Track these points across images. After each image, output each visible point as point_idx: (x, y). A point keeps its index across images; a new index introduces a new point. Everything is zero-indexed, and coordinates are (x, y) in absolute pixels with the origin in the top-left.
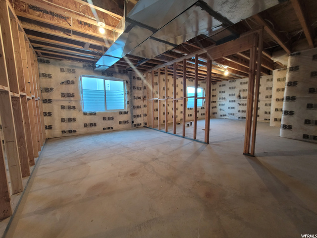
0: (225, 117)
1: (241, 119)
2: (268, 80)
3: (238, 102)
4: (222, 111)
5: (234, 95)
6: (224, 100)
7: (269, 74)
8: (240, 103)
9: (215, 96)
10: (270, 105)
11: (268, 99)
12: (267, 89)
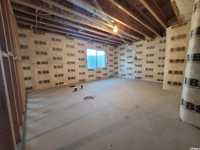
0: (125, 77)
1: (137, 79)
2: (161, 42)
3: (134, 63)
4: (122, 71)
5: (132, 57)
6: (123, 62)
7: (162, 36)
8: (136, 64)
9: (117, 58)
10: (163, 66)
11: (160, 61)
12: (160, 50)
